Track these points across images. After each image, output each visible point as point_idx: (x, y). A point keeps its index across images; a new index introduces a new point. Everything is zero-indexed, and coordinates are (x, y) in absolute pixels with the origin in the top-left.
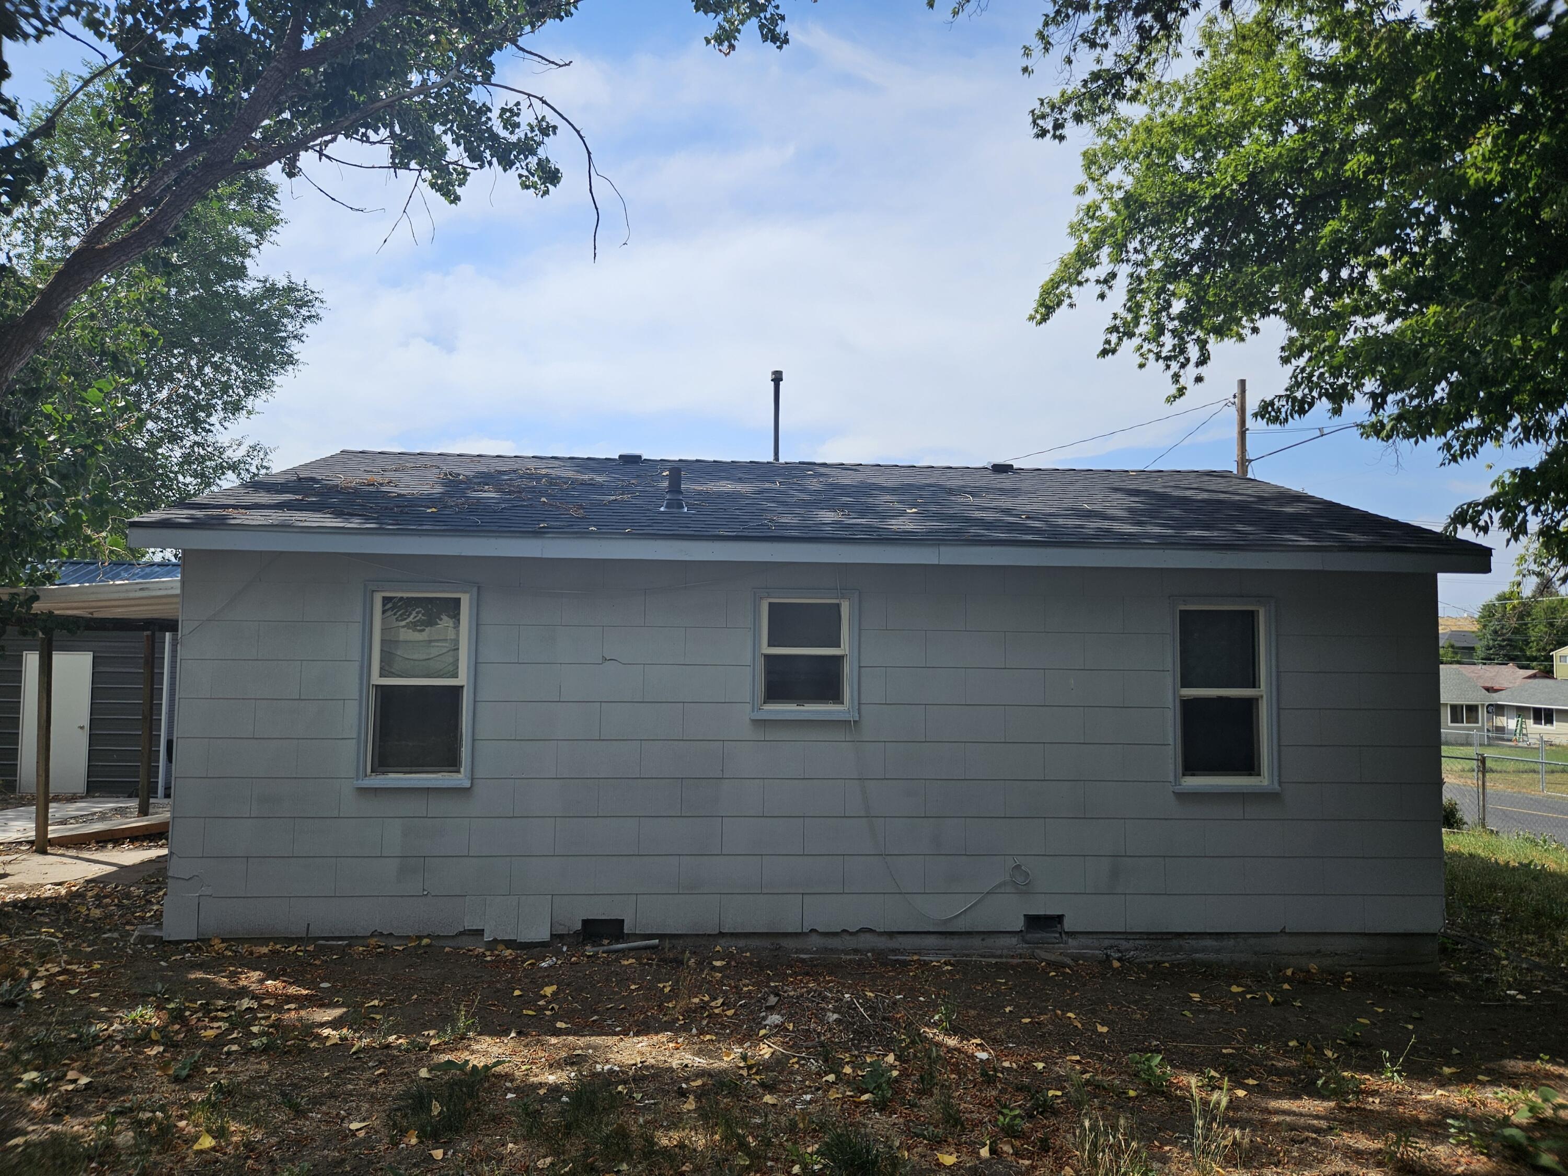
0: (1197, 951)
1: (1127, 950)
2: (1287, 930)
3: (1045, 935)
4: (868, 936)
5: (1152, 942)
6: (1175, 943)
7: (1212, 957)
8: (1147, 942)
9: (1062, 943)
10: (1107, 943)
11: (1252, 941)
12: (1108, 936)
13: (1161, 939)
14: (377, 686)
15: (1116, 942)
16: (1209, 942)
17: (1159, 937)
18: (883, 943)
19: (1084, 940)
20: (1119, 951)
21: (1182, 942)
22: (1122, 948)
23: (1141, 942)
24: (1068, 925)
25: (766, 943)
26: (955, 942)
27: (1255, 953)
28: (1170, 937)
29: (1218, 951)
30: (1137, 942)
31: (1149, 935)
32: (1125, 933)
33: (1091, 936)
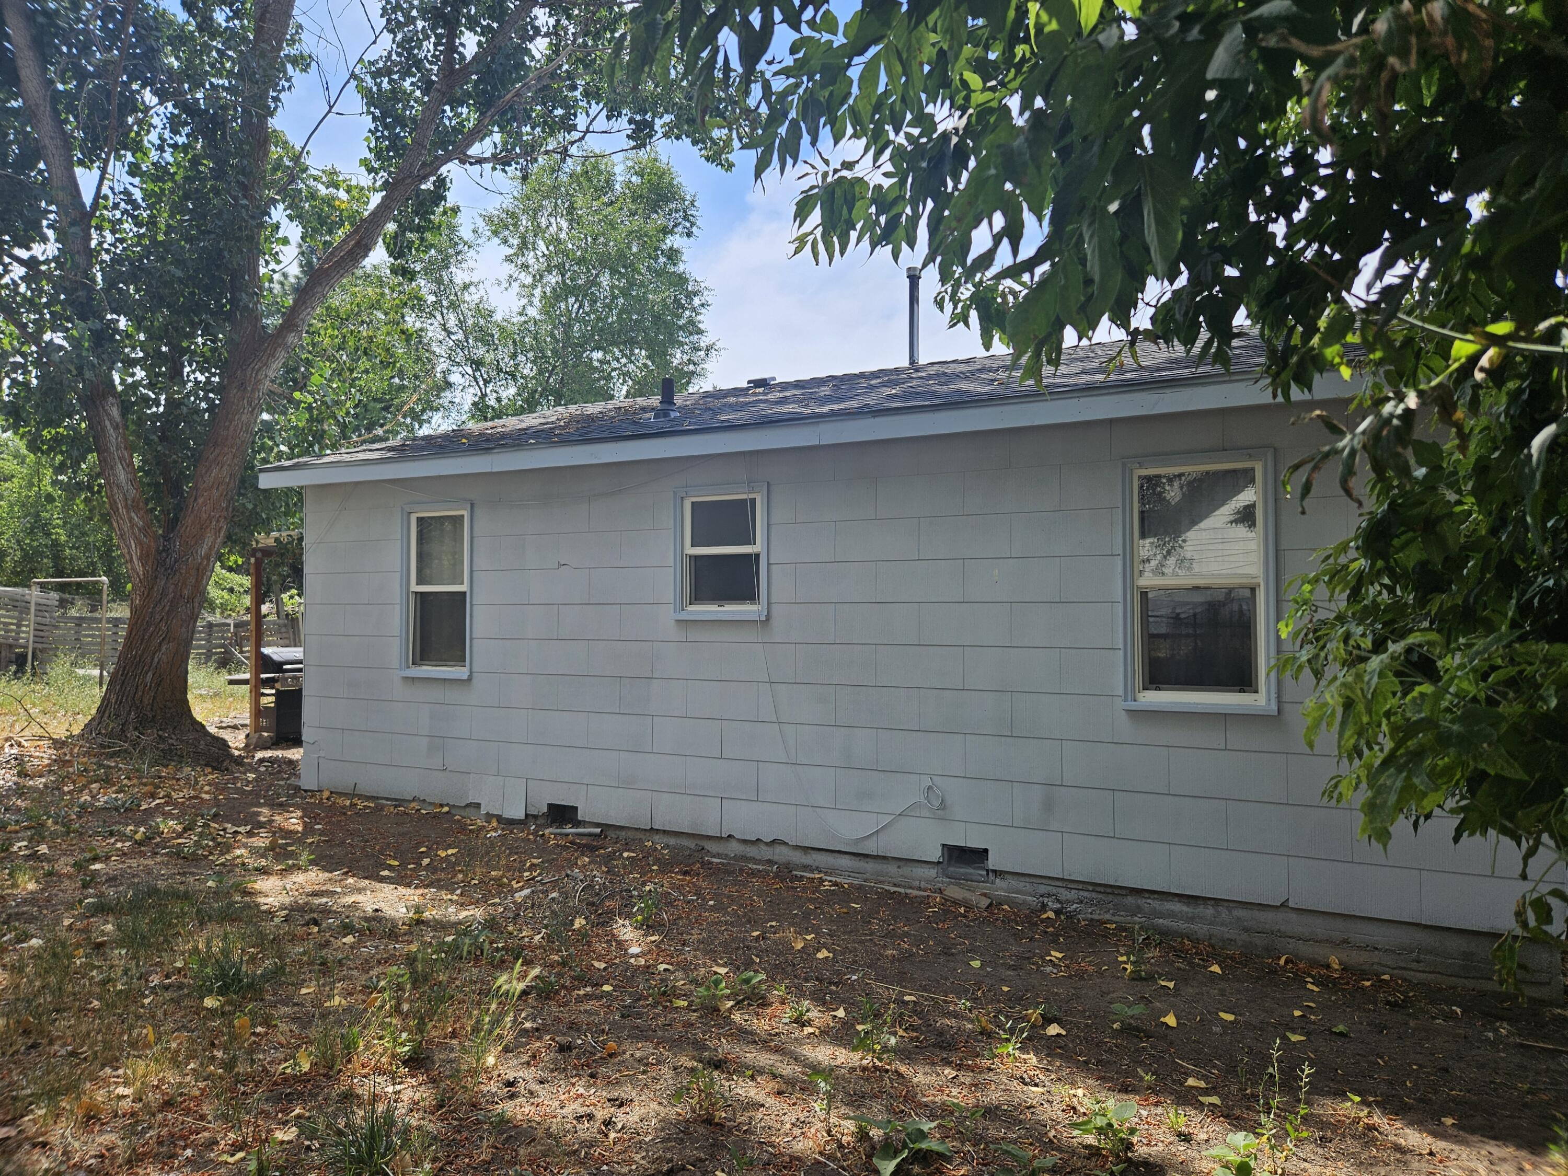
0: (1161, 916)
1: (1068, 902)
2: (1291, 904)
3: (970, 871)
4: (783, 849)
5: (1100, 896)
6: (1130, 900)
7: (1182, 926)
8: (1094, 895)
9: (987, 882)
10: (1043, 889)
11: (1239, 913)
12: (1043, 881)
13: (1113, 894)
14: (416, 593)
15: (1054, 890)
16: (1177, 907)
17: (1109, 890)
18: (798, 858)
19: (1013, 882)
20: (1058, 901)
21: (1141, 901)
22: (1062, 898)
23: (1086, 894)
24: (993, 862)
25: (691, 844)
26: (870, 866)
27: (1246, 930)
28: (1124, 892)
29: (1191, 919)
30: (1081, 893)
31: (1096, 886)
32: (1062, 880)
33: (1022, 879)
